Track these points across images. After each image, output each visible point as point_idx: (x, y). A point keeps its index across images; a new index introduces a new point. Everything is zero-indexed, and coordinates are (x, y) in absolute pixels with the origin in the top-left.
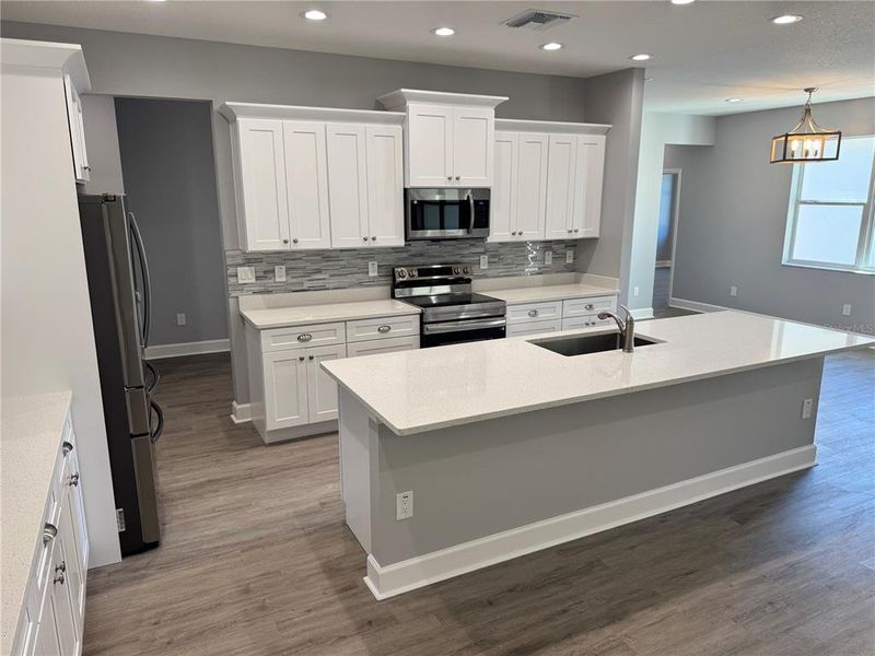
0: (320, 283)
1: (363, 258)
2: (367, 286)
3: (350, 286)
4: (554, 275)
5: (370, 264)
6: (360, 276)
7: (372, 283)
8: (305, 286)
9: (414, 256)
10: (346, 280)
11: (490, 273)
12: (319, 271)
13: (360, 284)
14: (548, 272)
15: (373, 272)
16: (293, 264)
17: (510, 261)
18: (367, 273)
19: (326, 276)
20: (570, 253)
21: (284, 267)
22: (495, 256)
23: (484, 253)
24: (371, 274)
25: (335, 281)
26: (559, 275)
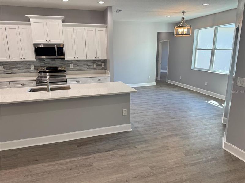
0: (15, 71)
1: (29, 64)
2: (31, 72)
3: (25, 72)
4: (98, 71)
5: (31, 66)
6: (28, 69)
7: (33, 71)
8: (10, 72)
9: (46, 64)
10: (24, 71)
11: (74, 69)
12: (14, 68)
13: (29, 72)
14: (95, 70)
15: (32, 68)
16: (5, 66)
17: (81, 66)
18: (31, 69)
19: (17, 69)
20: (103, 64)
21: (3, 67)
22: (75, 65)
23: (72, 63)
24: (32, 69)
25: (20, 71)
26: (100, 71)
